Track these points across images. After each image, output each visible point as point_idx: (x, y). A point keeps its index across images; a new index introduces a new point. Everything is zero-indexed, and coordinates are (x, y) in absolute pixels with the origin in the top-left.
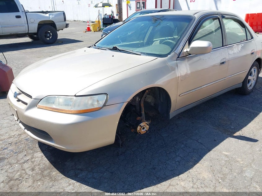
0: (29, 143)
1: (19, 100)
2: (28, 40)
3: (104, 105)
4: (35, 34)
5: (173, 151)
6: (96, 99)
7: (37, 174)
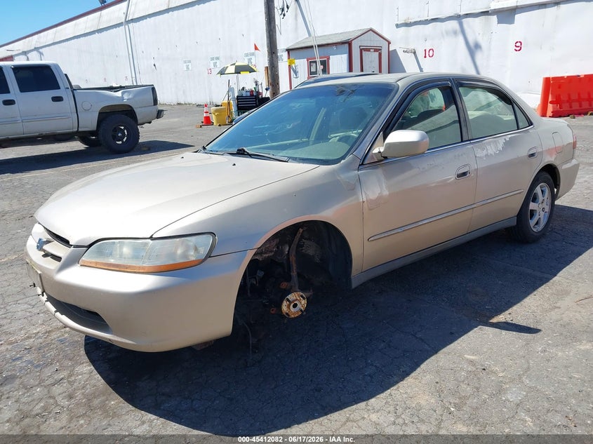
0: (67, 346)
1: (46, 255)
2: (77, 146)
3: (209, 256)
4: (92, 133)
5: (362, 356)
6: (192, 244)
7: (77, 404)
